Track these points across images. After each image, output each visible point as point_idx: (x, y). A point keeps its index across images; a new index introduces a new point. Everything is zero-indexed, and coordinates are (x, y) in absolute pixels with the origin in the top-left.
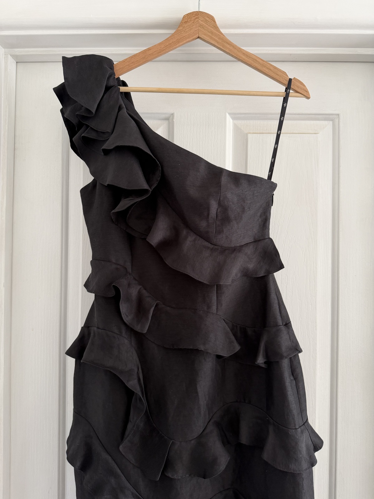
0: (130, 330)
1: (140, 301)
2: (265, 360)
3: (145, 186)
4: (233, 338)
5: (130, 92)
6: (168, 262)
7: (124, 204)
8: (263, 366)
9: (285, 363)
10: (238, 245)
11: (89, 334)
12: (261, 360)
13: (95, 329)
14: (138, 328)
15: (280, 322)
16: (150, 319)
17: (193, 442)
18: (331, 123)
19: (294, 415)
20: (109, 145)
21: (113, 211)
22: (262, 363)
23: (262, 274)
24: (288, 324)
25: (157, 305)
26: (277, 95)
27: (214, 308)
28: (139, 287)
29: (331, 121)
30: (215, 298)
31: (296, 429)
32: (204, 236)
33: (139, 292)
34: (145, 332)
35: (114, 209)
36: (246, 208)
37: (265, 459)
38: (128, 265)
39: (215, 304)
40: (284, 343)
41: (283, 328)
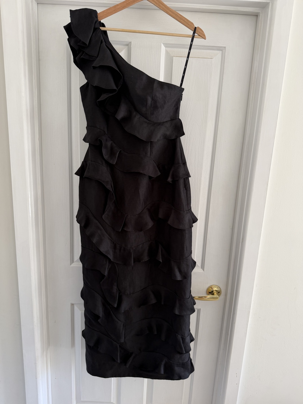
0: (107, 163)
1: (112, 148)
2: (172, 180)
3: (115, 88)
4: (157, 169)
5: (106, 31)
6: (126, 129)
7: (103, 97)
8: (171, 182)
9: (182, 181)
10: (162, 122)
11: (86, 165)
12: (170, 179)
13: (90, 162)
14: (111, 162)
15: (181, 162)
16: (117, 158)
17: (136, 216)
18: (221, 52)
19: (184, 205)
20: (95, 64)
21: (98, 100)
22: (170, 181)
23: (173, 138)
24: (185, 163)
25: (120, 151)
26: (188, 36)
27: (149, 154)
28: (111, 142)
29: (221, 51)
30: (149, 149)
31: (184, 211)
32: (144, 116)
33: (111, 144)
34: (114, 164)
35: (98, 99)
36: (166, 102)
37: (169, 224)
38: (106, 130)
39: (150, 152)
40: (182, 172)
41: (182, 165)
